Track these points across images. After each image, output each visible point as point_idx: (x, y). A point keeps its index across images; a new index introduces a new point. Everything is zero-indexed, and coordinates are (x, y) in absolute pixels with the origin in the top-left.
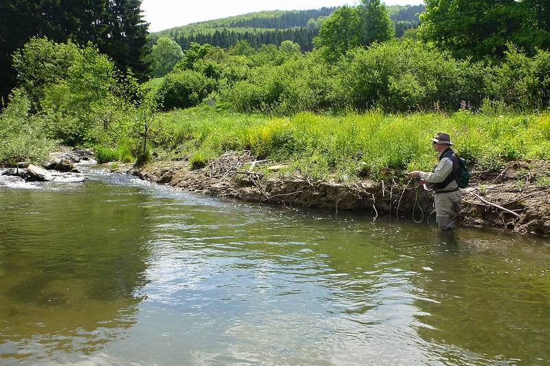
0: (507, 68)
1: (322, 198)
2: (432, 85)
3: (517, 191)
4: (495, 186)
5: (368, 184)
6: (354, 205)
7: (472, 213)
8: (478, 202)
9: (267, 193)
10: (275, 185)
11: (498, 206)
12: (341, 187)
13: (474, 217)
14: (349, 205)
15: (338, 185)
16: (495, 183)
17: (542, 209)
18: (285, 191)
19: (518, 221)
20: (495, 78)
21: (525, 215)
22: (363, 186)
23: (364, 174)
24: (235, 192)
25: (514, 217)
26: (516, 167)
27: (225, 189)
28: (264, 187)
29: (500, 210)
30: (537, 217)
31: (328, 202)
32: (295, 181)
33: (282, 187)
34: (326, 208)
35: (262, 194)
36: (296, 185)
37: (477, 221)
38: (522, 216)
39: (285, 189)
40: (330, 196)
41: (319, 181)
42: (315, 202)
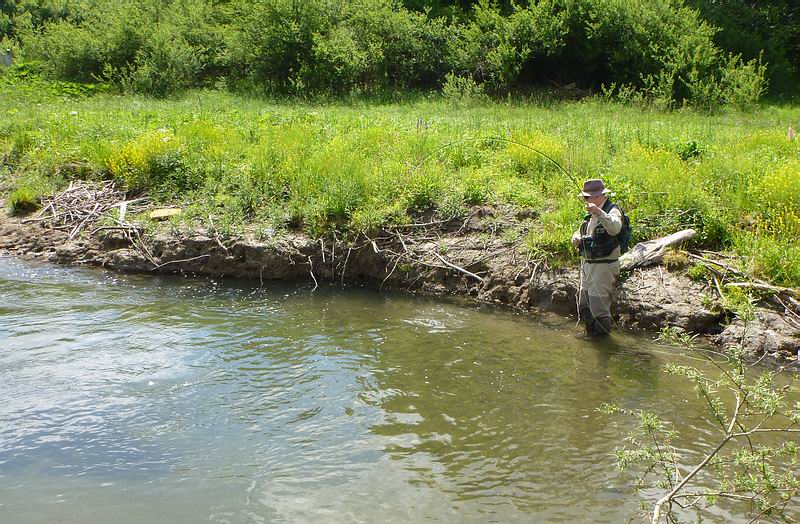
0: (477, 29)
1: (241, 265)
2: (377, 49)
3: (481, 249)
4: (457, 239)
5: (302, 241)
6: (284, 272)
7: (431, 278)
8: (437, 264)
9: (155, 259)
10: (167, 246)
11: (460, 269)
12: (264, 248)
13: (434, 282)
14: (278, 274)
15: (261, 245)
16: (458, 236)
17: (506, 272)
18: (182, 255)
19: (482, 285)
20: (462, 43)
21: (489, 280)
22: (296, 245)
23: (295, 225)
24: (103, 257)
25: (478, 281)
26: (481, 214)
27: (84, 252)
28: (149, 249)
29: (462, 273)
30: (501, 282)
31: (248, 269)
32: (197, 239)
33: (179, 249)
34: (246, 278)
35: (148, 261)
36: (200, 246)
37: (437, 287)
38: (486, 280)
39: (184, 251)
40: (251, 262)
41: (233, 238)
42: (229, 270)
